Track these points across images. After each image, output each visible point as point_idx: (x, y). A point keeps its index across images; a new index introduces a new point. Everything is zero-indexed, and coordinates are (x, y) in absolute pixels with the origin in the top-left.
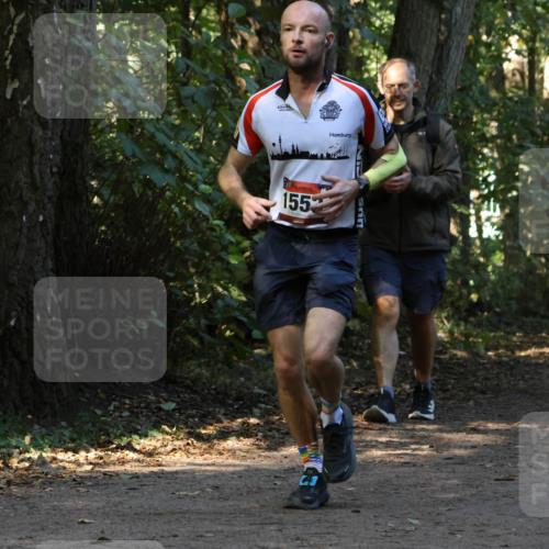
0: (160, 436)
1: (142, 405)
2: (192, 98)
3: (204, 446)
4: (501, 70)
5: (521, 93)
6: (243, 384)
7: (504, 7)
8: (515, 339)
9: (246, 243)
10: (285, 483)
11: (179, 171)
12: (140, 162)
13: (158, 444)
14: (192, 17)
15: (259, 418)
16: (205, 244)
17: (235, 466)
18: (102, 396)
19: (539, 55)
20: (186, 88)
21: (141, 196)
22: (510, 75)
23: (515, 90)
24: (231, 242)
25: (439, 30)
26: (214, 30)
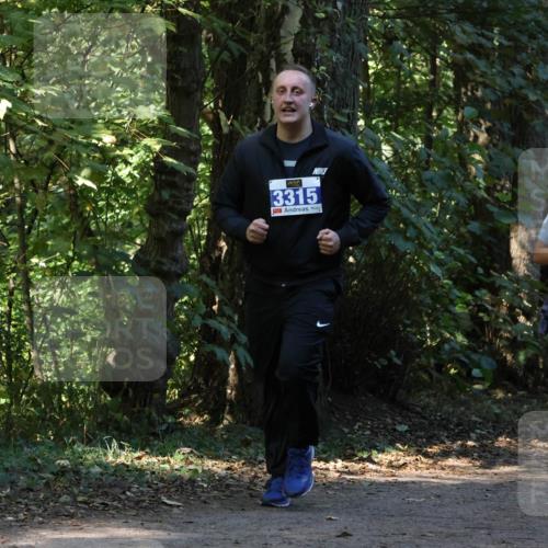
0: (394, 452)
1: (381, 426)
2: (431, 180)
3: (431, 461)
6: (463, 413)
9: (469, 297)
10: (495, 496)
11: (418, 238)
13: (393, 459)
14: (434, 114)
15: (475, 441)
16: (436, 298)
17: (454, 479)
18: (350, 417)
20: (426, 173)
21: (387, 257)
24: (458, 297)
26: (452, 126)
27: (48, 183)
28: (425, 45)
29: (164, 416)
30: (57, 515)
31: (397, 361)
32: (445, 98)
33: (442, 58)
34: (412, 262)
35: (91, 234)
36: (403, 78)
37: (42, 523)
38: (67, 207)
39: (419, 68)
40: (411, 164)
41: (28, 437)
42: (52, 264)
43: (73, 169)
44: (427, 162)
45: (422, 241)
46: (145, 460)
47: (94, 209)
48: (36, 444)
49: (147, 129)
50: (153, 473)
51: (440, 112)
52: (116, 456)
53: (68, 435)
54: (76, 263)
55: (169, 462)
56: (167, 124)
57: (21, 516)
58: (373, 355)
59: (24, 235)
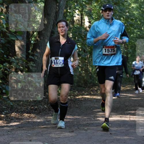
4: (73, 19)
5: (78, 26)
7: (74, 2)
8: (75, 93)
15: (4, 115)
19: (83, 15)
22: (76, 21)
23: (77, 25)
25: (56, 8)
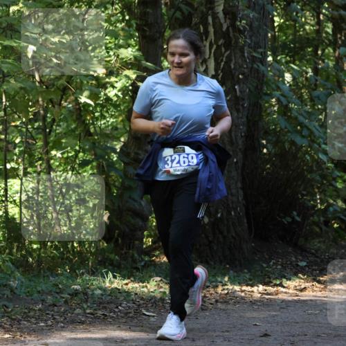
0: (298, 280)
1: (288, 263)
2: (318, 97)
3: (322, 286)
6: (343, 254)
9: (345, 176)
11: (310, 136)
12: (289, 131)
13: (297, 284)
14: (320, 52)
16: (323, 177)
18: (267, 257)
20: (315, 92)
21: (289, 149)
24: (338, 176)
26: (331, 60)
27: (61, 101)
28: (313, 5)
29: (143, 256)
30: (73, 322)
31: (298, 219)
32: (327, 41)
33: (324, 14)
34: (307, 152)
35: (91, 134)
36: (298, 28)
37: (64, 327)
38: (74, 117)
39: (309, 21)
40: (304, 86)
41: (52, 270)
42: (65, 155)
43: (78, 91)
44: (316, 85)
45: (313, 138)
46: (130, 286)
47: (92, 118)
48: (57, 275)
49: (127, 65)
50: (136, 294)
51: (323, 51)
52: (111, 282)
53: (79, 269)
54: (81, 154)
55: (147, 287)
56: (140, 61)
57: (49, 323)
58: (282, 215)
59: (47, 136)
